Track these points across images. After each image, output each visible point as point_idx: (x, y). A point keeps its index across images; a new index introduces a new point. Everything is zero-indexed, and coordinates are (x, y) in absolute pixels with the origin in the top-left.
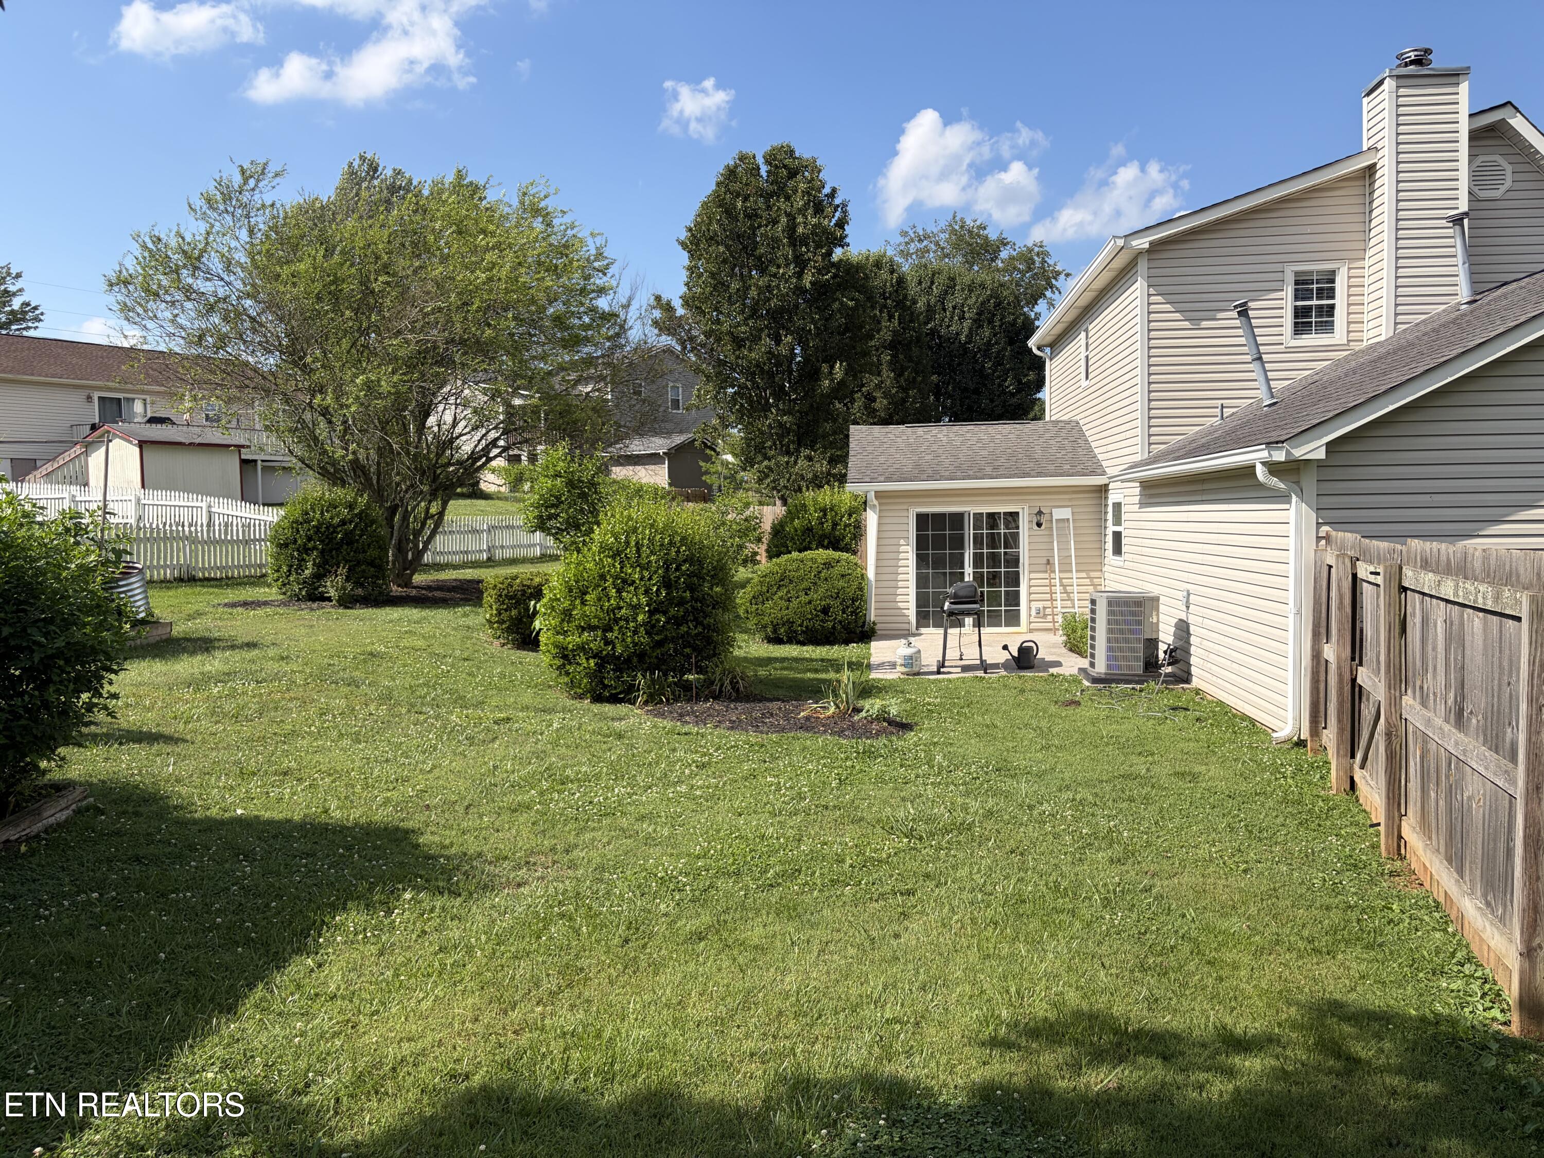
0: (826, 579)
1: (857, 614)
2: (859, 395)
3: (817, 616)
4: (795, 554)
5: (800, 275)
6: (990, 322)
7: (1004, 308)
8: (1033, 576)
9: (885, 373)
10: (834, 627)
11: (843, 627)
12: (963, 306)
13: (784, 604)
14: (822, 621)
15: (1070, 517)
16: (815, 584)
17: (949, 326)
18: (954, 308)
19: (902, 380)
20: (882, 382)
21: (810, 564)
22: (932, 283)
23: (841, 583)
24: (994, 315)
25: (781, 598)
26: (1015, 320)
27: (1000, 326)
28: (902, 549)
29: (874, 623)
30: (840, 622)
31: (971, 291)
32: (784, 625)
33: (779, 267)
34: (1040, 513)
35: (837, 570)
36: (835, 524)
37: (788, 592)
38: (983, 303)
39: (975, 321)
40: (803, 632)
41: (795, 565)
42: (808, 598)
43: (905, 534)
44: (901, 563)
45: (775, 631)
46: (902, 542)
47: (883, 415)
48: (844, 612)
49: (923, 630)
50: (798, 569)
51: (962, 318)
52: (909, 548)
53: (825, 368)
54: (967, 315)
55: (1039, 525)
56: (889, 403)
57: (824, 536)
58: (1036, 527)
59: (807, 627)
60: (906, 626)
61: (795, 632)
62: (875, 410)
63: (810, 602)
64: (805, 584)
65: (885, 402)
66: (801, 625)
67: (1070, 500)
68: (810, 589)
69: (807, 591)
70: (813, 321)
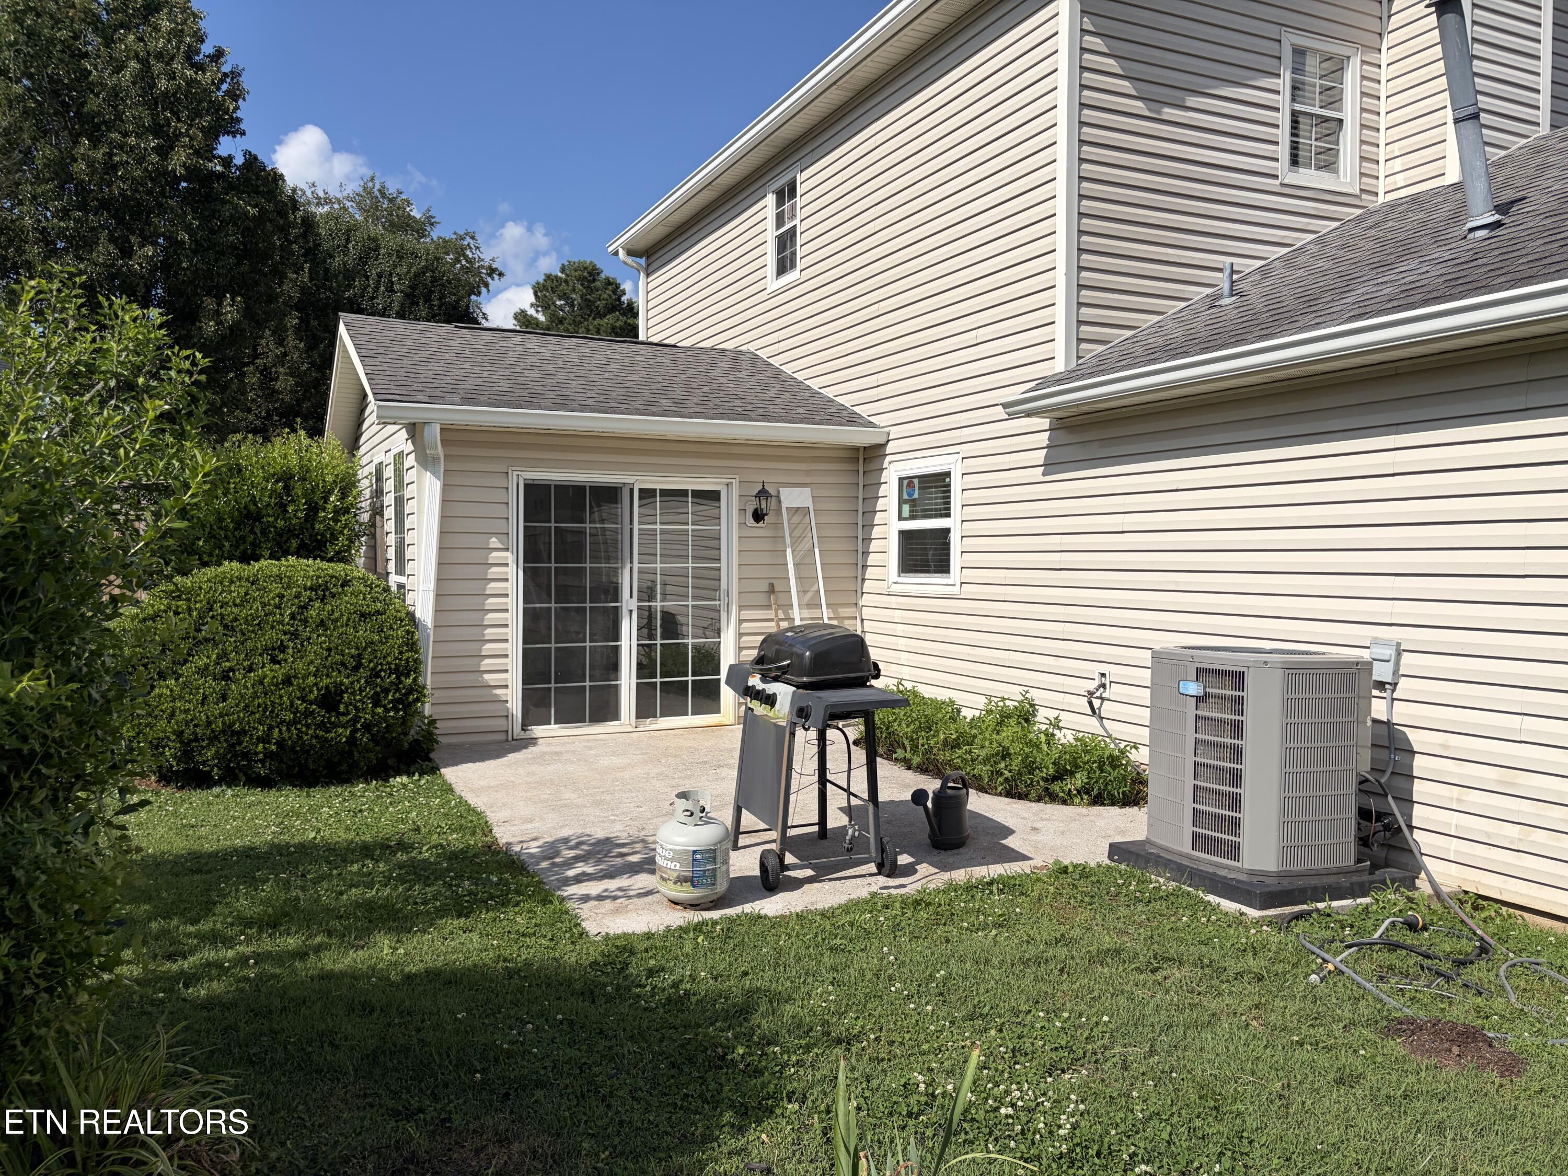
0: (322, 623)
1: (408, 706)
2: (252, 368)
3: (308, 714)
4: (231, 567)
5: (164, 152)
6: (428, 300)
7: (443, 285)
8: (746, 614)
9: (291, 340)
10: (352, 740)
11: (374, 739)
12: (391, 274)
13: (211, 685)
14: (322, 726)
15: (809, 503)
16: (295, 635)
17: (372, 298)
18: (380, 276)
19: (315, 354)
20: (285, 354)
21: (276, 588)
22: (348, 241)
23: (364, 633)
24: (431, 292)
25: (203, 671)
26: (457, 302)
27: (440, 307)
28: (495, 556)
29: (432, 722)
30: (367, 727)
31: (400, 257)
32: (213, 739)
33: (126, 134)
34: (763, 494)
35: (346, 602)
36: (313, 509)
37: (224, 656)
38: (416, 275)
39: (407, 295)
40: (269, 755)
41: (237, 591)
42: (280, 672)
43: (500, 526)
44: (493, 587)
45: (186, 754)
46: (494, 542)
47: (287, 399)
48: (376, 704)
49: (538, 731)
50: (245, 601)
51: (390, 290)
52: (510, 557)
53: (210, 303)
54: (396, 287)
55: (758, 516)
56: (297, 384)
57: (290, 532)
58: (751, 522)
59: (280, 744)
60: (500, 724)
61: (247, 756)
62: (274, 391)
63: (287, 681)
64: (271, 636)
65: (292, 381)
66: (265, 740)
67: (808, 473)
68: (283, 648)
69: (275, 653)
70: (188, 228)
